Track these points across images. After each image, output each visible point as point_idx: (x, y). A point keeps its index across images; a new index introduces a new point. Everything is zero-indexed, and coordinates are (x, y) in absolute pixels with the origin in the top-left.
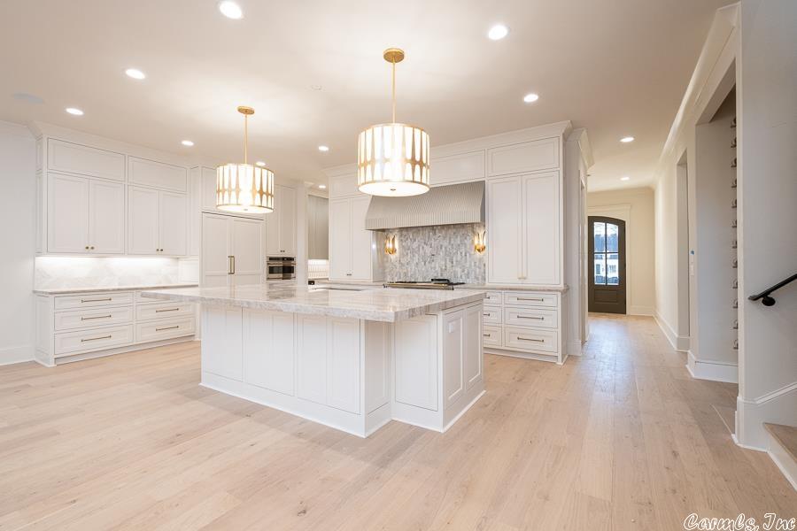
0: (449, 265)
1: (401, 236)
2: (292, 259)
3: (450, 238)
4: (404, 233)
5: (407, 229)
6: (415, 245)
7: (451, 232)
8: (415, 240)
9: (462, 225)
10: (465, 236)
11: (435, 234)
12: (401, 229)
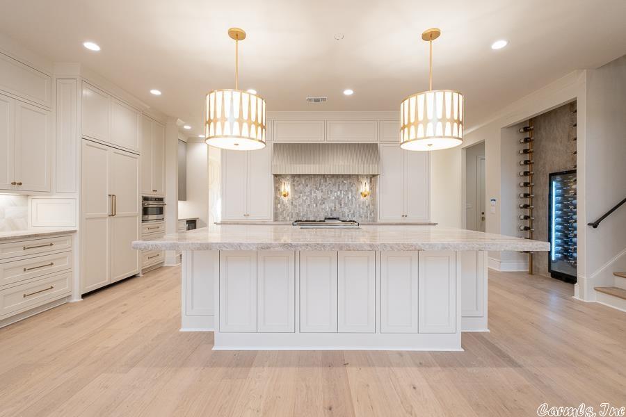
0: (338, 206)
1: (294, 181)
2: (161, 200)
3: (339, 185)
4: (297, 179)
5: (299, 176)
6: (308, 189)
7: (340, 180)
8: (307, 186)
9: (350, 176)
10: (351, 185)
11: (326, 181)
12: (293, 176)
